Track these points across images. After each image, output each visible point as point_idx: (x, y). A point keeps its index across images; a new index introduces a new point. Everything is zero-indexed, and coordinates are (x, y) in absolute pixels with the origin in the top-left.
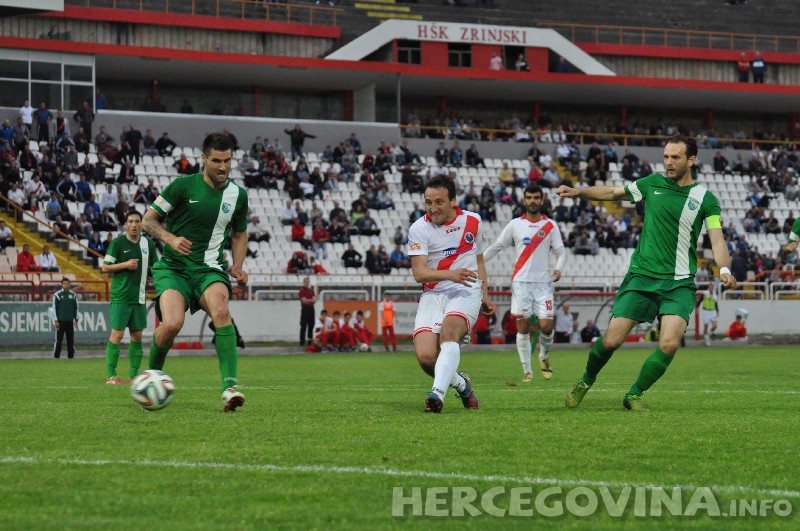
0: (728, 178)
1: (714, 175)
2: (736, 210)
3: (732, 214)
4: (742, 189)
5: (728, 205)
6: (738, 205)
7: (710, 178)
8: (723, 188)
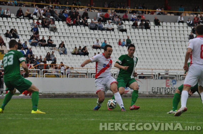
0: (23, 20)
1: (16, 18)
2: (26, 35)
3: (24, 37)
4: (29, 25)
5: (22, 33)
6: (27, 33)
7: (14, 20)
8: (20, 25)
